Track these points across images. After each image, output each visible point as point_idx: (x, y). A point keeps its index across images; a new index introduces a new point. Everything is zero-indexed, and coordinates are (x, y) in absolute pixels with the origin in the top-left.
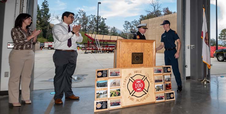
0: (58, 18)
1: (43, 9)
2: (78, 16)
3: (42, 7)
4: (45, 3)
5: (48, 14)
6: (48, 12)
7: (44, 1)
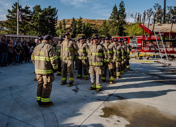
0: (132, 16)
1: (120, 9)
2: (152, 11)
3: (120, 8)
4: (122, 4)
5: (124, 14)
6: (124, 11)
7: (121, 2)
